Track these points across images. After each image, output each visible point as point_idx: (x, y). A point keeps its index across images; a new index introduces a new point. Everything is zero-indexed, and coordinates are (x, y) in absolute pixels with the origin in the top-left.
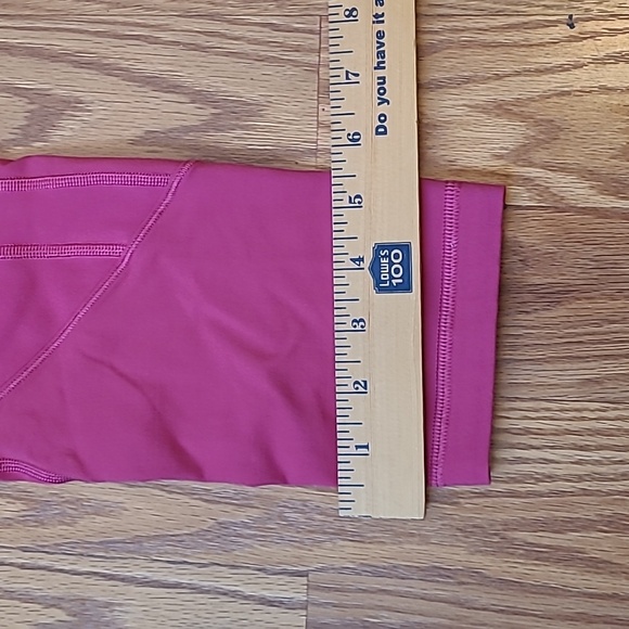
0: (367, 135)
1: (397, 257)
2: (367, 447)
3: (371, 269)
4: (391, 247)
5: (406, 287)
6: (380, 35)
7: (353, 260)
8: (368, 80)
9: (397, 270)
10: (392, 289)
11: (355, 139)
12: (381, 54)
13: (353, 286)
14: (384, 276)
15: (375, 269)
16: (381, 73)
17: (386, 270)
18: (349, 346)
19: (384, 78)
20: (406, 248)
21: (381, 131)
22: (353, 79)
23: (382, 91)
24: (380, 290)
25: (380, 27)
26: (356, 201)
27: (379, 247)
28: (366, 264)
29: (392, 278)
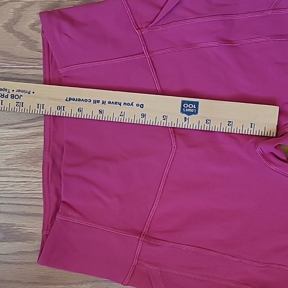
0: (142, 111)
1: (186, 106)
2: (252, 124)
3: (189, 115)
4: (182, 107)
5: (197, 104)
6: (109, 103)
7: (185, 121)
8: (124, 108)
9: (191, 106)
10: (197, 108)
11: (144, 116)
12: (116, 103)
13: (194, 122)
14: (192, 111)
15: (189, 114)
16: (122, 104)
17: (189, 110)
18: (215, 126)
19: (124, 103)
20: (183, 102)
21: (142, 106)
22: (123, 114)
23: (128, 104)
24: (197, 113)
25: (107, 103)
26: (165, 118)
27: (182, 111)
28: (187, 117)
29: (193, 108)
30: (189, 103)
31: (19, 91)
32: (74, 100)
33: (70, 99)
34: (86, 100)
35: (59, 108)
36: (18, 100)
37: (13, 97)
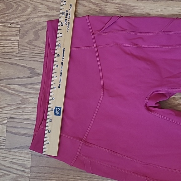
0: (57, 87)
1: (59, 109)
2: (49, 142)
3: (54, 111)
4: (58, 108)
5: (59, 115)
6: (61, 70)
7: (51, 109)
8: (59, 78)
9: (58, 112)
10: (57, 115)
11: (55, 88)
12: (61, 74)
13: (51, 113)
14: (56, 113)
15: (55, 111)
16: (61, 77)
17: (57, 111)
18: (48, 124)
20: (60, 108)
21: (59, 87)
22: (56, 77)
23: (60, 80)
24: (55, 115)
25: (61, 69)
26: (53, 99)
27: (56, 107)
28: (54, 110)
29: (57, 113)
30: (60, 111)
31: (69, 24)
32: (64, 52)
33: (64, 50)
34: (63, 58)
35: (60, 44)
36: (64, 23)
37: (66, 20)
